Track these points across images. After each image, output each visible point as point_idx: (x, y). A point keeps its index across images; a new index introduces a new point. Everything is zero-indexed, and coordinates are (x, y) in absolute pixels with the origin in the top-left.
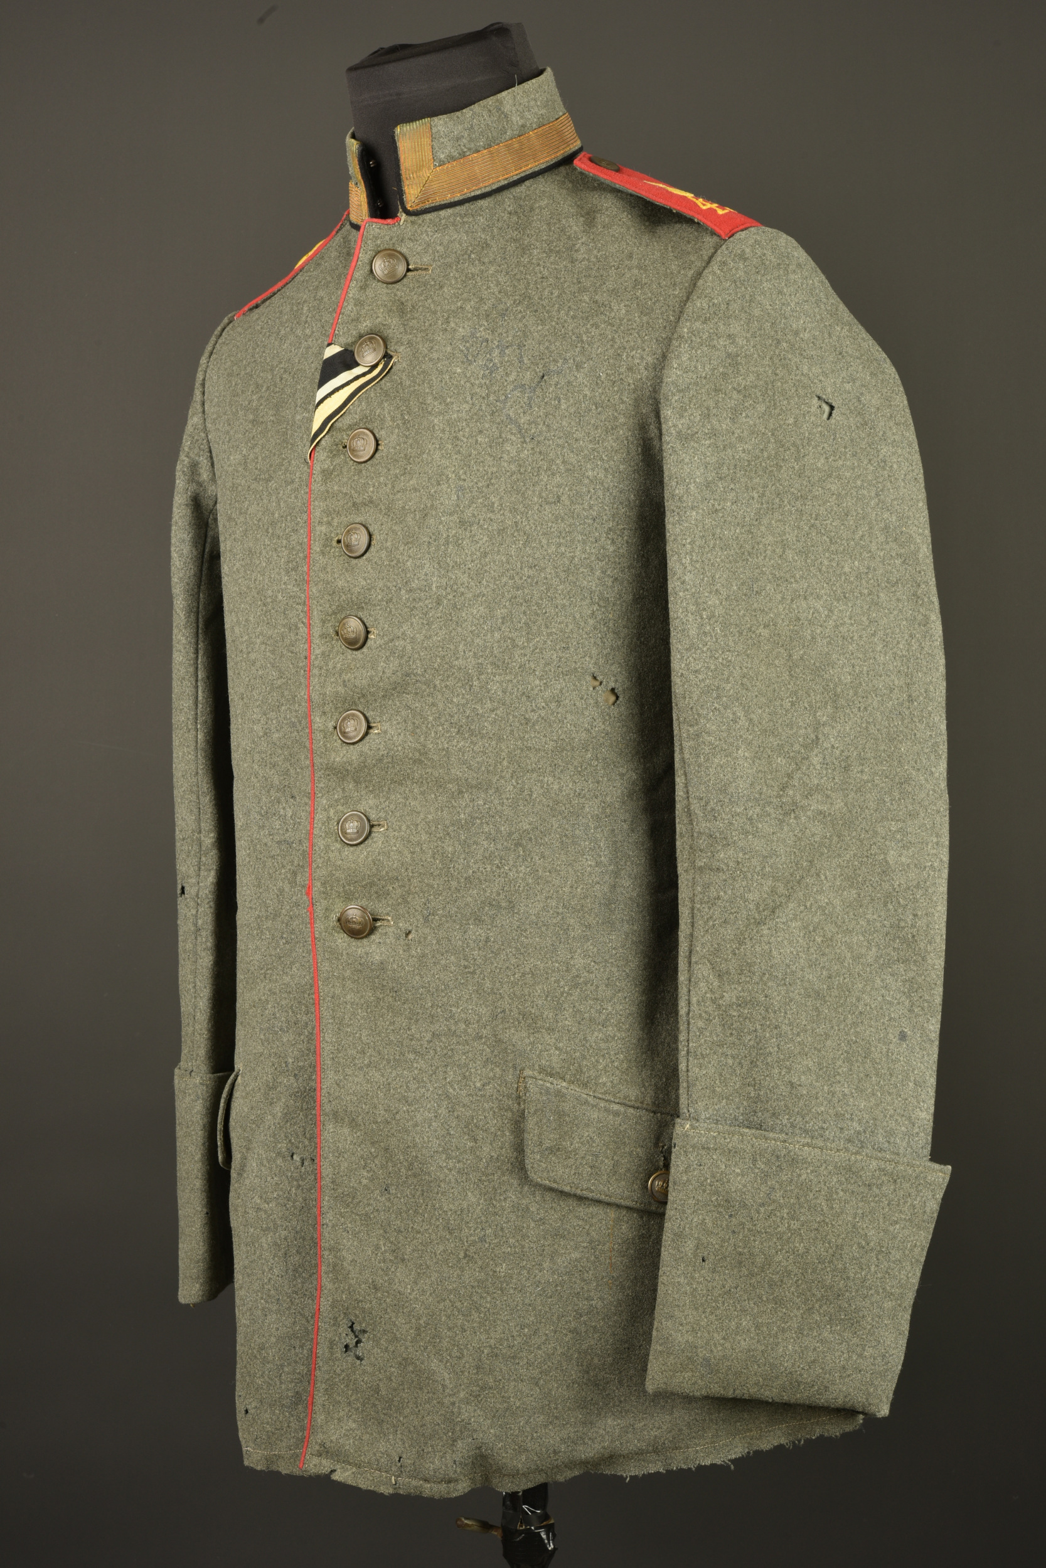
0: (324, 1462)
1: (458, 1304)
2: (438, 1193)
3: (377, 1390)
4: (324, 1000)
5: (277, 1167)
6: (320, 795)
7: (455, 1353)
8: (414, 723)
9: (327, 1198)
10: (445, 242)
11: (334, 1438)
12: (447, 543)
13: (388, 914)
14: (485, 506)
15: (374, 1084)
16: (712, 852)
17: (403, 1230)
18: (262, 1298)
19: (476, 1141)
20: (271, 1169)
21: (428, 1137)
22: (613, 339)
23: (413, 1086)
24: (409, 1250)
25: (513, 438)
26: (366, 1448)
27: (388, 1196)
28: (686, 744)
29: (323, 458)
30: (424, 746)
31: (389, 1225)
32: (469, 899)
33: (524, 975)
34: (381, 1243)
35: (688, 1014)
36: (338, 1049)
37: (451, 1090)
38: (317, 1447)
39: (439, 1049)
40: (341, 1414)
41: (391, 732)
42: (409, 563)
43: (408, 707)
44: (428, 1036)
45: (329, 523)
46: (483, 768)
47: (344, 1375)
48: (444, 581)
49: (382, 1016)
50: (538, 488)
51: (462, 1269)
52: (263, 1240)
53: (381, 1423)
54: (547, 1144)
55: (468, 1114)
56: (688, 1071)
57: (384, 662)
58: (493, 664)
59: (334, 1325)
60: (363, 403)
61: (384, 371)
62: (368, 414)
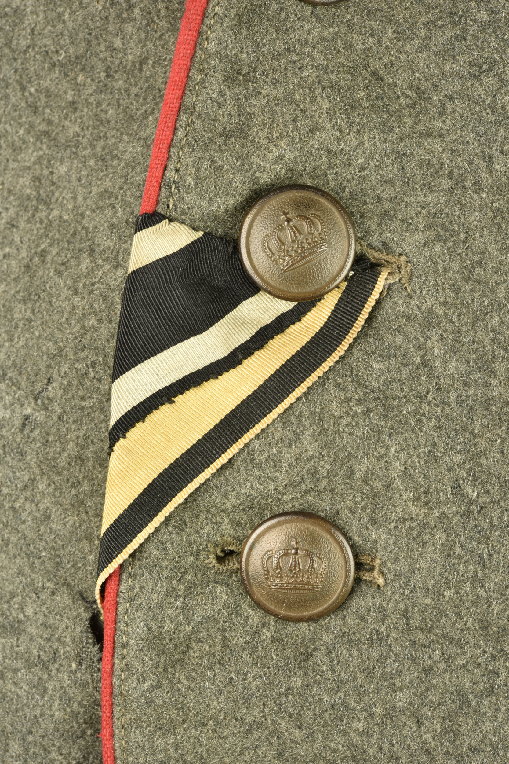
60: (307, 438)
61: (354, 319)
62: (323, 472)
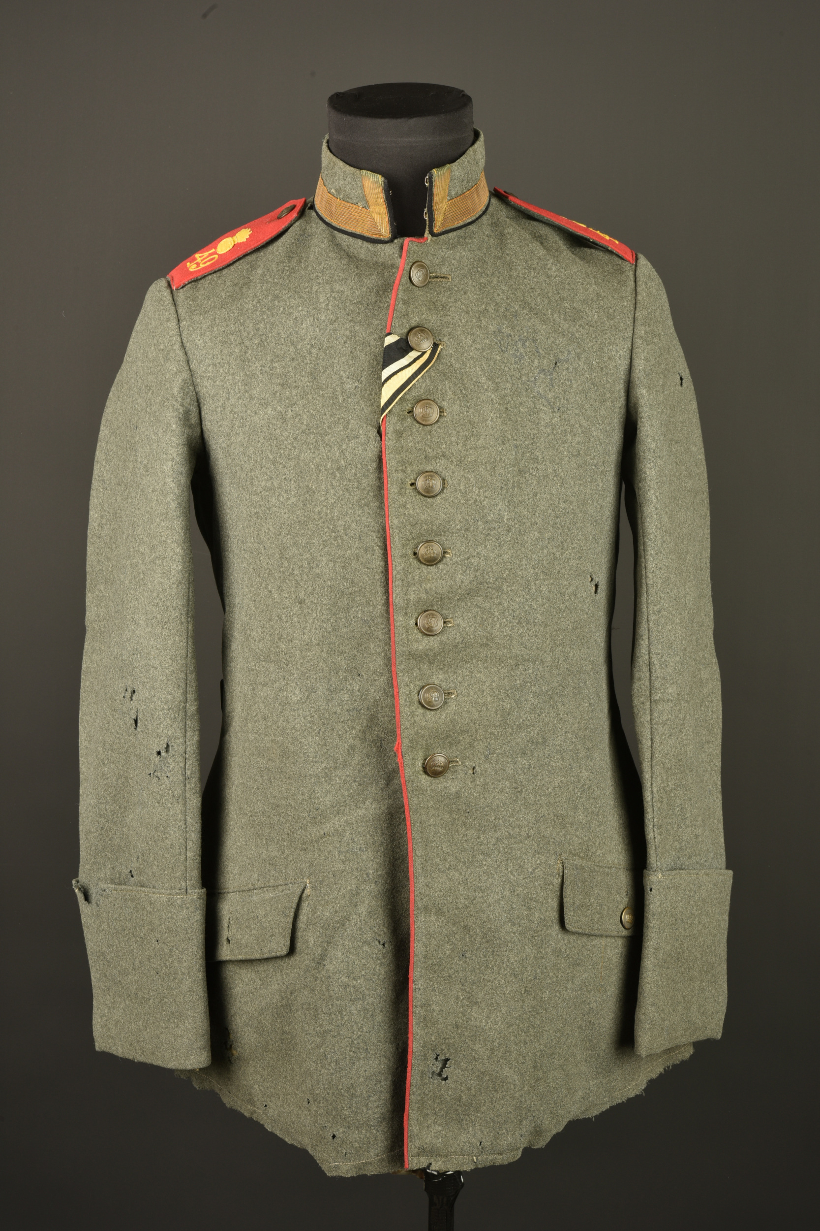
0: (422, 1159)
1: (521, 1026)
2: (506, 951)
3: (459, 1099)
4: (414, 825)
5: (363, 952)
6: (401, 674)
7: (521, 1060)
8: (482, 618)
9: (419, 970)
10: (457, 258)
11: (427, 1141)
12: (514, 487)
13: (456, 757)
14: (531, 459)
15: (455, 881)
16: (664, 689)
17: (476, 981)
18: (351, 1051)
19: (530, 909)
20: (358, 955)
21: (499, 913)
22: (596, 337)
23: (484, 878)
24: (480, 995)
25: (545, 408)
26: (452, 1142)
27: (464, 959)
28: (653, 618)
29: (395, 421)
30: (492, 634)
31: (466, 980)
32: (519, 740)
33: (554, 788)
34: (460, 994)
35: (652, 799)
36: (426, 860)
37: (512, 877)
38: (416, 1150)
39: (502, 849)
40: (429, 1122)
41: (463, 625)
42: (485, 502)
43: (477, 606)
44: (493, 841)
45: (404, 471)
46: (534, 647)
47: (431, 1094)
48: (513, 514)
49: (457, 831)
50: (566, 445)
51: (523, 1001)
52: (353, 1008)
53: (460, 1122)
54: (578, 903)
55: (525, 892)
56: (655, 838)
57: (461, 574)
58: (543, 572)
59: (424, 1060)
60: (427, 381)
61: (434, 356)
62: (431, 389)
